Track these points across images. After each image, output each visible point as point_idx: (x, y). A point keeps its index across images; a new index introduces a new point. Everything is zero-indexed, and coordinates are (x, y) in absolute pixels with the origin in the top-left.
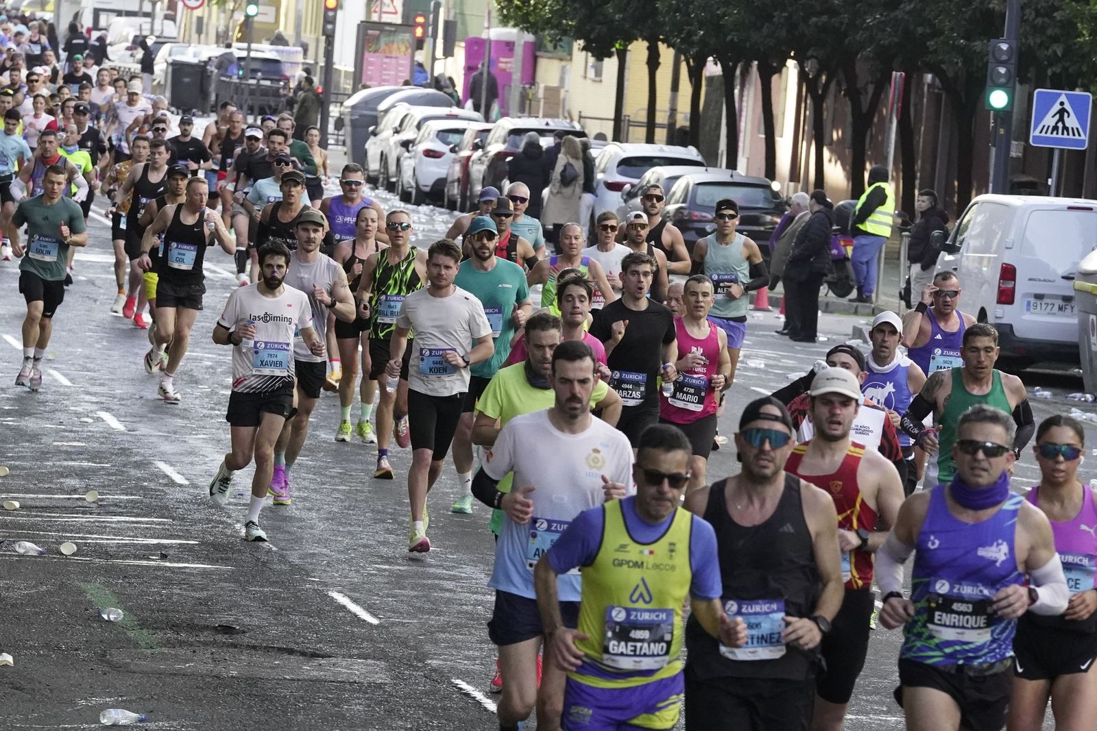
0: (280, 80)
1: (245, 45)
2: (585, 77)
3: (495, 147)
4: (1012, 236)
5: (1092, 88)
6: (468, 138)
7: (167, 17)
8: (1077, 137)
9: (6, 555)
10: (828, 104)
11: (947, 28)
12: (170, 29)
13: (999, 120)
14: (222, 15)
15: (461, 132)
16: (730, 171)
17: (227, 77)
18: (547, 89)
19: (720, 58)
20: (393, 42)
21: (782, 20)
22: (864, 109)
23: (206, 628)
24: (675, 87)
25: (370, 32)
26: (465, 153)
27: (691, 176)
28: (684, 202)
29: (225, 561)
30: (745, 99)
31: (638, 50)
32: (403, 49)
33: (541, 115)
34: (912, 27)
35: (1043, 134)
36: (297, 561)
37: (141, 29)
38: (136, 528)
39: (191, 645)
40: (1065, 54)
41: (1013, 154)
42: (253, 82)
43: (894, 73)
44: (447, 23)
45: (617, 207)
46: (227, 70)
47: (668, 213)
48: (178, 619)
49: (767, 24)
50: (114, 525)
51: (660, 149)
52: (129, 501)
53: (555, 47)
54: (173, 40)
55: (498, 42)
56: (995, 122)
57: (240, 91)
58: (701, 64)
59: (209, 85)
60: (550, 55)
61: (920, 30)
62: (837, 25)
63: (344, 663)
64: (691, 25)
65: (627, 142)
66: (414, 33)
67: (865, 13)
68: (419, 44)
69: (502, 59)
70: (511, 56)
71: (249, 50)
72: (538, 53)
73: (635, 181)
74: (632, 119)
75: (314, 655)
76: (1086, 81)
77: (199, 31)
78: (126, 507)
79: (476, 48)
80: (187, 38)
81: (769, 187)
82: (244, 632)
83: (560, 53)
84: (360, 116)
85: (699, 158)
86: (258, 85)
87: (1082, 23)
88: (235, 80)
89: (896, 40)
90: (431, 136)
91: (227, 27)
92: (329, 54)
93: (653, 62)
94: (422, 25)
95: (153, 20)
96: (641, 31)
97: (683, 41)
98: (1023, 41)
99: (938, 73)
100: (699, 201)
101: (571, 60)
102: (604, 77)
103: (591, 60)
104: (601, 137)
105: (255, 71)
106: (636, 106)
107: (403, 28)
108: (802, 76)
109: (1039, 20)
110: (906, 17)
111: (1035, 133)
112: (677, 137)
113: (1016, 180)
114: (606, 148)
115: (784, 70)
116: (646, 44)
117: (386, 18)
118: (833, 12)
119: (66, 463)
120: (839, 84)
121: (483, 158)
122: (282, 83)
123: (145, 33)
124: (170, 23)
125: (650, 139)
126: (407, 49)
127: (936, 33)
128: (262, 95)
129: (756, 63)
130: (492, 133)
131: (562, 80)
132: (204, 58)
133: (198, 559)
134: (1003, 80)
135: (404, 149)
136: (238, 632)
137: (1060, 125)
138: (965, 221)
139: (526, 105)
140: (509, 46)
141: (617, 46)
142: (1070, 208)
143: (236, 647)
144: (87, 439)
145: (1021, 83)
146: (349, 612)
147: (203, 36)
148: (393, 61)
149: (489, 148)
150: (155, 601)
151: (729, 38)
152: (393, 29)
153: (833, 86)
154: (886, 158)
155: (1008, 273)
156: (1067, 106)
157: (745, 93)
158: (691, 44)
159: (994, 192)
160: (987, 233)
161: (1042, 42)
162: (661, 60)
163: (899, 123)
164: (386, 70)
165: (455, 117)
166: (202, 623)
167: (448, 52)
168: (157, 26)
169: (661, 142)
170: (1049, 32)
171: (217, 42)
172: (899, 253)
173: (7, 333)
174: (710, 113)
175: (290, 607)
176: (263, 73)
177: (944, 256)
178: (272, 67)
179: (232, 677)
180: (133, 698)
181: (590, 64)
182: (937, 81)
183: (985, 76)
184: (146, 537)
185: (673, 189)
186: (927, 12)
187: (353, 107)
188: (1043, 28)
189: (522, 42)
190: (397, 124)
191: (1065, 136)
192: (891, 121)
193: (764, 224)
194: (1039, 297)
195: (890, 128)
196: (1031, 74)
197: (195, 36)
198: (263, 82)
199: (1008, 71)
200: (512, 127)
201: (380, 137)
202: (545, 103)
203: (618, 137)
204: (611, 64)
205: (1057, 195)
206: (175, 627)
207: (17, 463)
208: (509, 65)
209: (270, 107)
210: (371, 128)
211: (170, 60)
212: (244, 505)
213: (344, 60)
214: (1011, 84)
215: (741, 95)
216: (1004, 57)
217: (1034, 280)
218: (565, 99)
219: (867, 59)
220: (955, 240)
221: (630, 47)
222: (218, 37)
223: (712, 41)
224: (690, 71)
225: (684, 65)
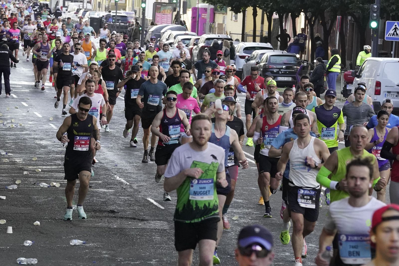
0: (127, 23)
1: (115, 11)
2: (232, 20)
3: (201, 44)
4: (379, 71)
6: (192, 41)
7: (88, 2)
9: (37, 188)
10: (315, 27)
11: (356, 1)
12: (89, 6)
13: (374, 32)
14: (107, 1)
15: (189, 39)
17: (109, 22)
18: (219, 24)
19: (278, 13)
20: (165, 9)
22: (328, 28)
23: (105, 211)
24: (262, 23)
25: (158, 6)
26: (191, 47)
27: (269, 53)
28: (266, 62)
29: (111, 188)
30: (287, 26)
31: (250, 10)
32: (169, 11)
33: (216, 33)
34: (343, 1)
35: (389, 36)
36: (136, 188)
37: (79, 7)
39: (101, 217)
40: (396, 9)
41: (379, 43)
42: (118, 24)
43: (338, 16)
44: (184, 2)
45: (243, 64)
46: (108, 20)
47: (261, 66)
48: (96, 208)
49: (294, 1)
51: (258, 44)
53: (221, 10)
54: (90, 10)
55: (202, 8)
56: (373, 32)
57: (113, 27)
58: (271, 15)
60: (219, 12)
61: (346, 1)
62: (318, 0)
63: (153, 223)
64: (268, 1)
65: (246, 42)
66: (173, 6)
68: (175, 9)
69: (203, 14)
70: (206, 13)
71: (116, 13)
72: (215, 12)
73: (249, 55)
74: (248, 34)
75: (143, 220)
77: (99, 7)
79: (195, 11)
80: (95, 9)
81: (295, 56)
82: (118, 212)
83: (223, 12)
85: (271, 47)
88: (111, 23)
89: (338, 5)
91: (109, 5)
92: (144, 14)
93: (255, 14)
95: (83, 3)
96: (251, 4)
97: (265, 7)
98: (382, 4)
99: (353, 16)
100: (271, 62)
101: (227, 14)
102: (238, 20)
103: (234, 14)
104: (237, 40)
105: (119, 20)
106: (249, 29)
107: (168, 4)
108: (306, 18)
111: (386, 36)
112: (263, 40)
113: (380, 52)
114: (239, 44)
115: (300, 16)
116: (252, 8)
117: (163, 1)
119: (56, 156)
120: (319, 21)
121: (197, 48)
123: (80, 8)
124: (90, 4)
125: (254, 41)
126: (170, 11)
128: (121, 28)
129: (290, 14)
130: (200, 39)
131: (224, 21)
132: (101, 16)
133: (102, 187)
134: (375, 18)
136: (116, 212)
137: (395, 33)
138: (363, 67)
139: (211, 30)
140: (205, 10)
141: (242, 9)
143: (116, 218)
145: (381, 19)
146: (154, 205)
147: (100, 8)
148: (166, 16)
149: (199, 45)
150: (88, 202)
151: (281, 6)
152: (165, 5)
153: (317, 21)
154: (335, 46)
155: (378, 84)
156: (397, 27)
157: (287, 24)
158: (268, 8)
160: (371, 70)
161: (389, 5)
162: (257, 13)
163: (340, 34)
164: (163, 19)
165: (187, 34)
166: (104, 210)
167: (185, 12)
168: (85, 6)
169: (258, 41)
170: (391, 1)
171: (105, 11)
172: (341, 78)
173: (36, 111)
174: (275, 32)
175: (134, 204)
176: (121, 21)
177: (356, 79)
178: (124, 18)
179: (115, 228)
180: (81, 236)
182: (353, 19)
183: (369, 17)
185: (263, 58)
187: (152, 32)
189: (210, 8)
190: (167, 37)
191: (397, 37)
192: (337, 33)
193: (294, 69)
194: (389, 92)
195: (337, 35)
196: (385, 16)
197: (98, 8)
198: (121, 24)
199: (377, 15)
200: (207, 38)
202: (218, 29)
203: (243, 40)
204: (240, 15)
205: (395, 57)
206: (95, 211)
207: (40, 156)
208: (205, 16)
210: (159, 39)
211: (89, 17)
212: (117, 169)
213: (149, 16)
214: (378, 19)
215: (285, 25)
216: (375, 10)
217: (387, 86)
218: (224, 28)
219: (328, 12)
220: (360, 73)
221: (247, 9)
222: (106, 8)
223: (275, 7)
224: (267, 17)
225: (265, 15)
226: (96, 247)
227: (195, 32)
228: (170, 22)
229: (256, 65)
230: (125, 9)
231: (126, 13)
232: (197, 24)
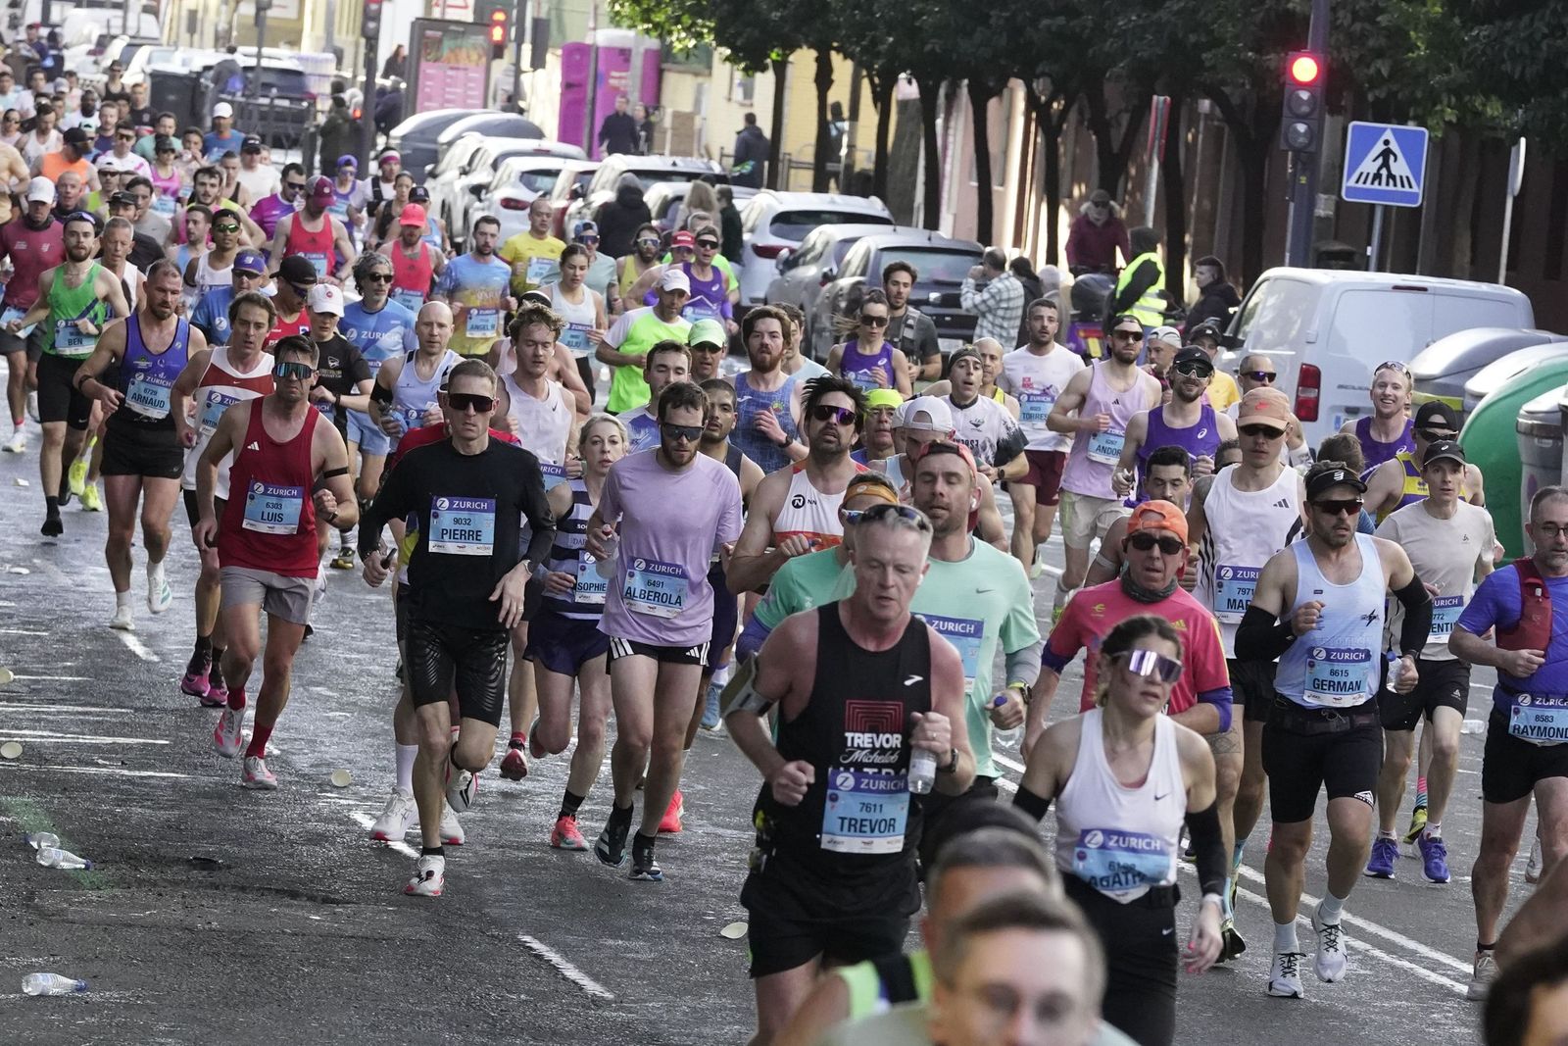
0: (302, 100)
1: (254, 50)
2: (730, 100)
4: (1315, 326)
5: (1430, 122)
6: (562, 183)
7: (146, 9)
8: (1407, 189)
11: (1229, 35)
12: (149, 26)
13: (1299, 166)
14: (224, 8)
15: (553, 174)
16: (927, 232)
17: (229, 93)
18: (677, 115)
19: (919, 75)
20: (460, 48)
21: (1001, 22)
22: (1116, 146)
23: (177, 861)
25: (429, 33)
26: (559, 203)
27: (872, 239)
28: (863, 274)
29: (204, 768)
30: (951, 132)
31: (803, 61)
32: (474, 56)
33: (667, 151)
34: (1180, 35)
35: (1360, 185)
36: (307, 770)
37: (108, 26)
38: (83, 722)
39: (155, 885)
40: (1391, 75)
41: (1320, 212)
43: (1155, 97)
44: (536, 22)
45: (770, 280)
46: (227, 83)
47: (841, 289)
48: (137, 848)
49: (979, 29)
50: (51, 718)
51: (834, 200)
52: (73, 683)
53: (688, 57)
54: (153, 41)
55: (609, 50)
56: (1294, 166)
57: (246, 116)
58: (890, 83)
59: (202, 105)
60: (681, 68)
61: (1192, 38)
62: (1078, 30)
63: (368, 912)
64: (875, 28)
66: (490, 35)
67: (1117, 14)
68: (498, 51)
69: (614, 74)
70: (627, 70)
71: (259, 56)
72: (665, 66)
73: (796, 245)
74: (794, 158)
75: (326, 901)
76: (1420, 111)
77: (192, 29)
78: (69, 693)
79: (577, 57)
80: (173, 39)
82: (229, 867)
83: (695, 66)
84: (415, 150)
85: (886, 214)
86: (271, 106)
87: (1415, 30)
89: (1159, 52)
90: (513, 179)
91: (230, 23)
92: (372, 64)
94: (505, 25)
95: (126, 13)
96: (807, 36)
97: (864, 50)
98: (1335, 53)
99: (1218, 98)
101: (710, 74)
102: (756, 99)
103: (739, 74)
105: (267, 86)
106: (799, 140)
107: (478, 28)
108: (1032, 101)
109: (1358, 26)
110: (1173, 19)
111: (1348, 183)
112: (858, 184)
113: (1324, 248)
114: (755, 198)
115: (1006, 92)
116: (813, 54)
117: (452, 15)
118: (1072, 12)
120: (1081, 112)
121: (585, 211)
122: (305, 104)
123: (114, 32)
124: (150, 18)
125: (820, 186)
126: (480, 57)
127: (1217, 42)
128: (276, 120)
129: (966, 82)
130: (597, 175)
131: (697, 102)
132: (197, 67)
133: (168, 764)
134: (1305, 108)
135: (473, 197)
136: (220, 868)
137: (1384, 172)
138: (1251, 304)
140: (623, 55)
141: (774, 56)
142: (1397, 288)
143: (217, 888)
144: (19, 597)
145: (1332, 113)
147: (196, 37)
148: (461, 74)
149: (592, 197)
150: (106, 823)
151: (928, 47)
152: (461, 29)
153: (1073, 116)
154: (1143, 217)
156: (1394, 146)
157: (952, 124)
158: (878, 55)
159: (1293, 264)
160: (1282, 320)
161: (1361, 56)
162: (834, 77)
163: (1163, 166)
164: (450, 86)
165: (546, 153)
166: (171, 853)
167: (538, 62)
168: (132, 23)
169: (835, 190)
170: (1371, 43)
171: (216, 46)
174: (902, 154)
176: (280, 89)
178: (292, 81)
179: (211, 930)
180: (70, 957)
181: (737, 81)
182: (1218, 111)
184: (96, 734)
185: (848, 257)
186: (1202, 13)
187: (404, 138)
188: (1363, 37)
189: (642, 50)
190: (465, 162)
191: (1391, 187)
192: (1150, 164)
195: (1150, 175)
196: (1346, 101)
197: (185, 36)
198: (278, 102)
199: (1313, 97)
201: (441, 179)
202: (673, 135)
203: (772, 183)
204: (765, 81)
205: (1380, 268)
206: (133, 860)
208: (623, 82)
209: (288, 137)
210: (429, 168)
211: (149, 70)
214: (1316, 115)
215: (946, 128)
216: (1308, 77)
217: (1345, 387)
218: (700, 130)
219: (1118, 77)
220: (1237, 331)
221: (791, 58)
222: (217, 38)
223: (905, 52)
224: (874, 92)
225: (866, 84)
226: (128, 1007)
227: (576, 142)
228: (479, 101)
229: (823, 284)
230: (294, 41)
231: (300, 59)
232: (587, 110)
